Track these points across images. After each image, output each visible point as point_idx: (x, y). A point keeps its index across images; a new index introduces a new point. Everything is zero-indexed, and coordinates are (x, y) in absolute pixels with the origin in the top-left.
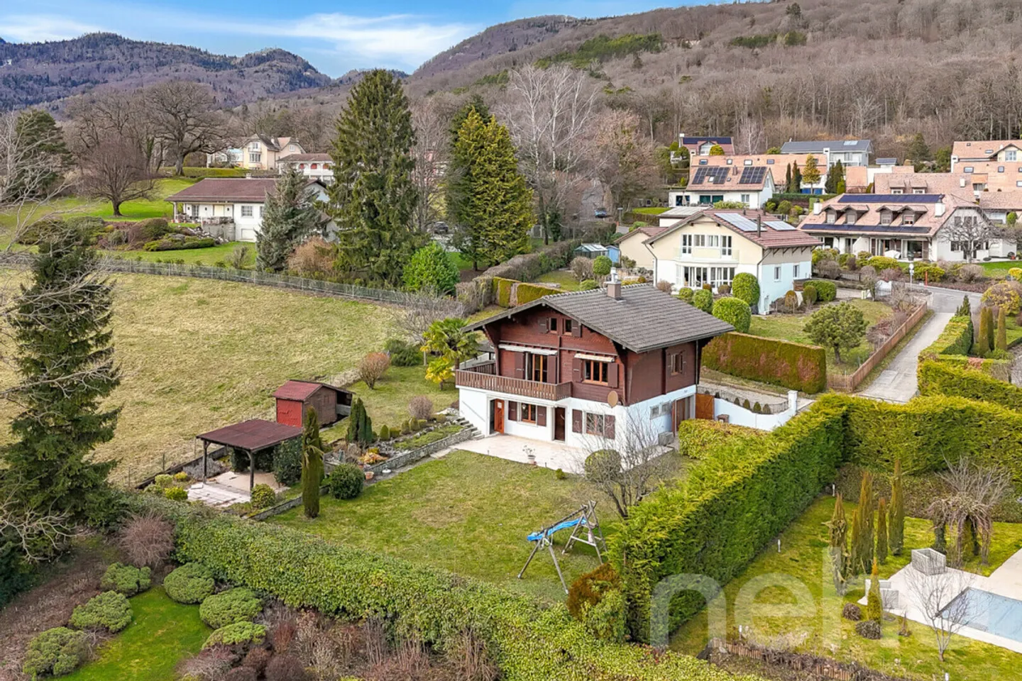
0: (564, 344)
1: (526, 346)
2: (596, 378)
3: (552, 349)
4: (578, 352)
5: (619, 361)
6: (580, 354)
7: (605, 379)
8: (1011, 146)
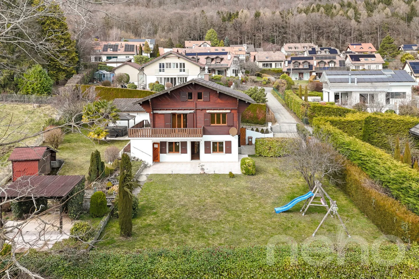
0: (197, 106)
1: (172, 110)
2: (219, 122)
3: (190, 110)
4: (208, 109)
5: (235, 112)
6: (209, 110)
7: (224, 122)
8: (205, 42)
